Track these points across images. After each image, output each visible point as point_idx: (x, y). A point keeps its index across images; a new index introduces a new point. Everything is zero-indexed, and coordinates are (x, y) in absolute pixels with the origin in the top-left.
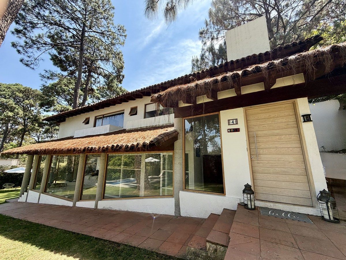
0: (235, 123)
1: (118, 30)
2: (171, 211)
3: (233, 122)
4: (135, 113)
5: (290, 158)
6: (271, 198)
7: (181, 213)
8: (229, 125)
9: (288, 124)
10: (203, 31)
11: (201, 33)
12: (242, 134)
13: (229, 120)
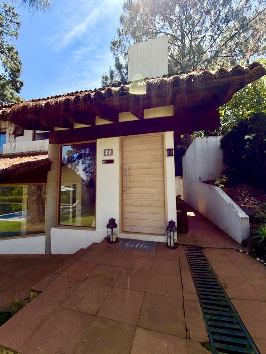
0: (110, 154)
1: (6, 11)
2: (41, 250)
3: (108, 153)
4: (20, 133)
5: (154, 191)
6: (135, 229)
7: (52, 251)
8: (105, 155)
9: (156, 158)
10: (116, 42)
11: (114, 44)
12: (116, 166)
13: (105, 150)
